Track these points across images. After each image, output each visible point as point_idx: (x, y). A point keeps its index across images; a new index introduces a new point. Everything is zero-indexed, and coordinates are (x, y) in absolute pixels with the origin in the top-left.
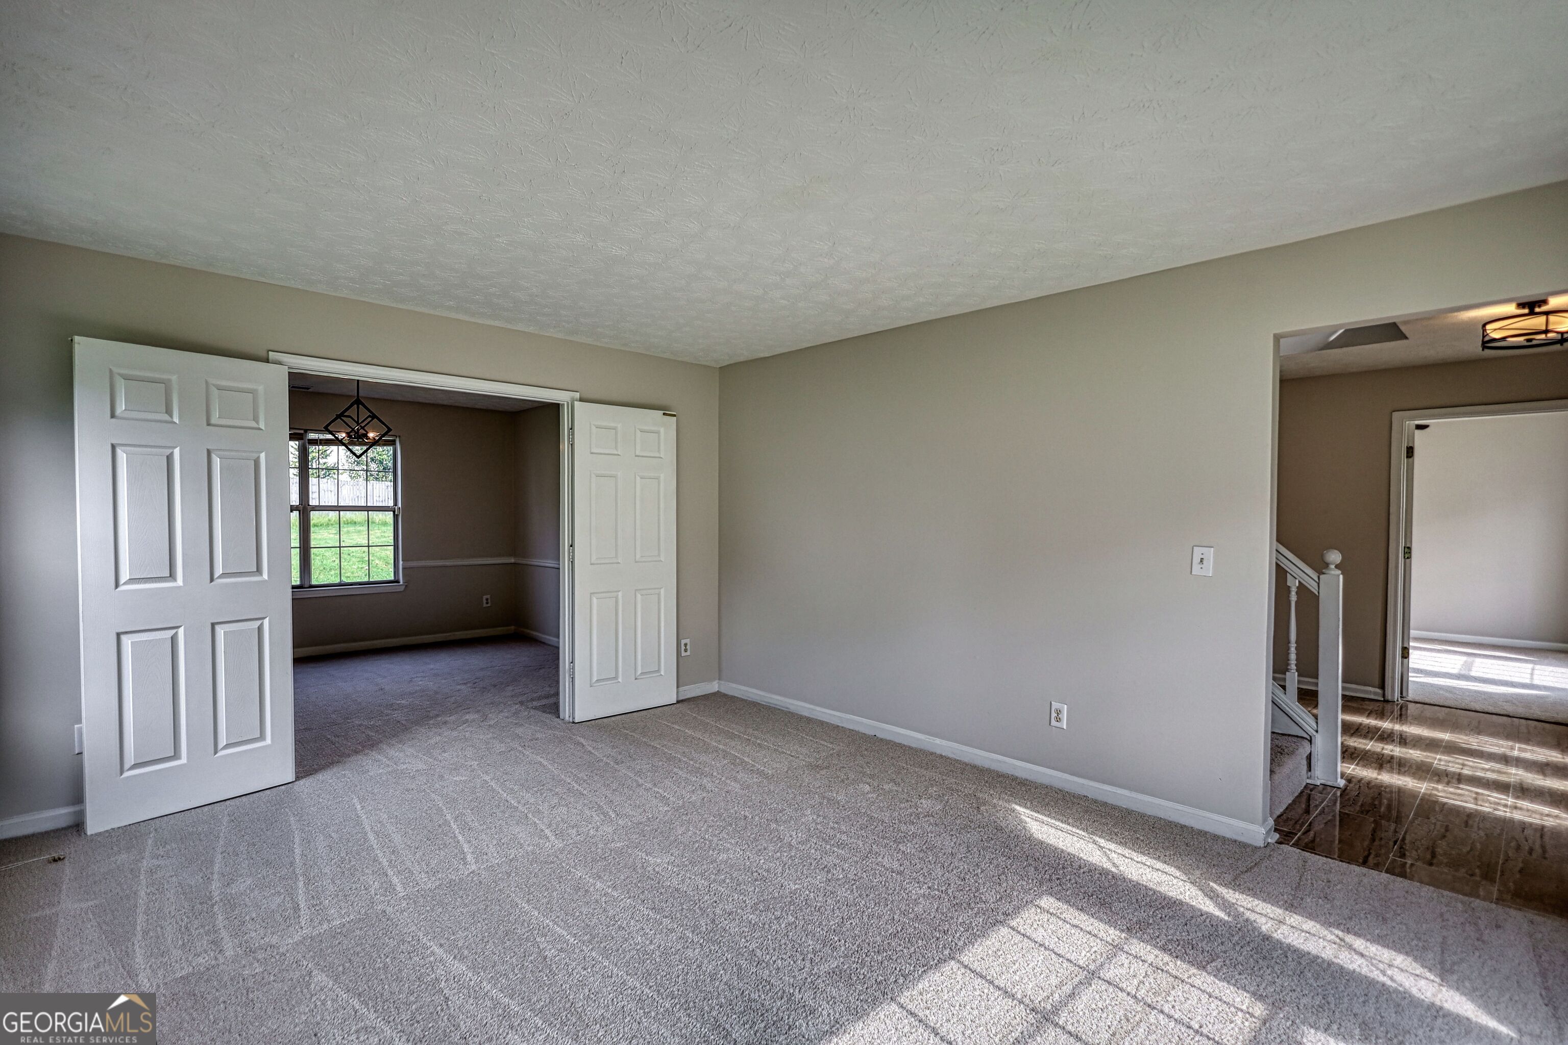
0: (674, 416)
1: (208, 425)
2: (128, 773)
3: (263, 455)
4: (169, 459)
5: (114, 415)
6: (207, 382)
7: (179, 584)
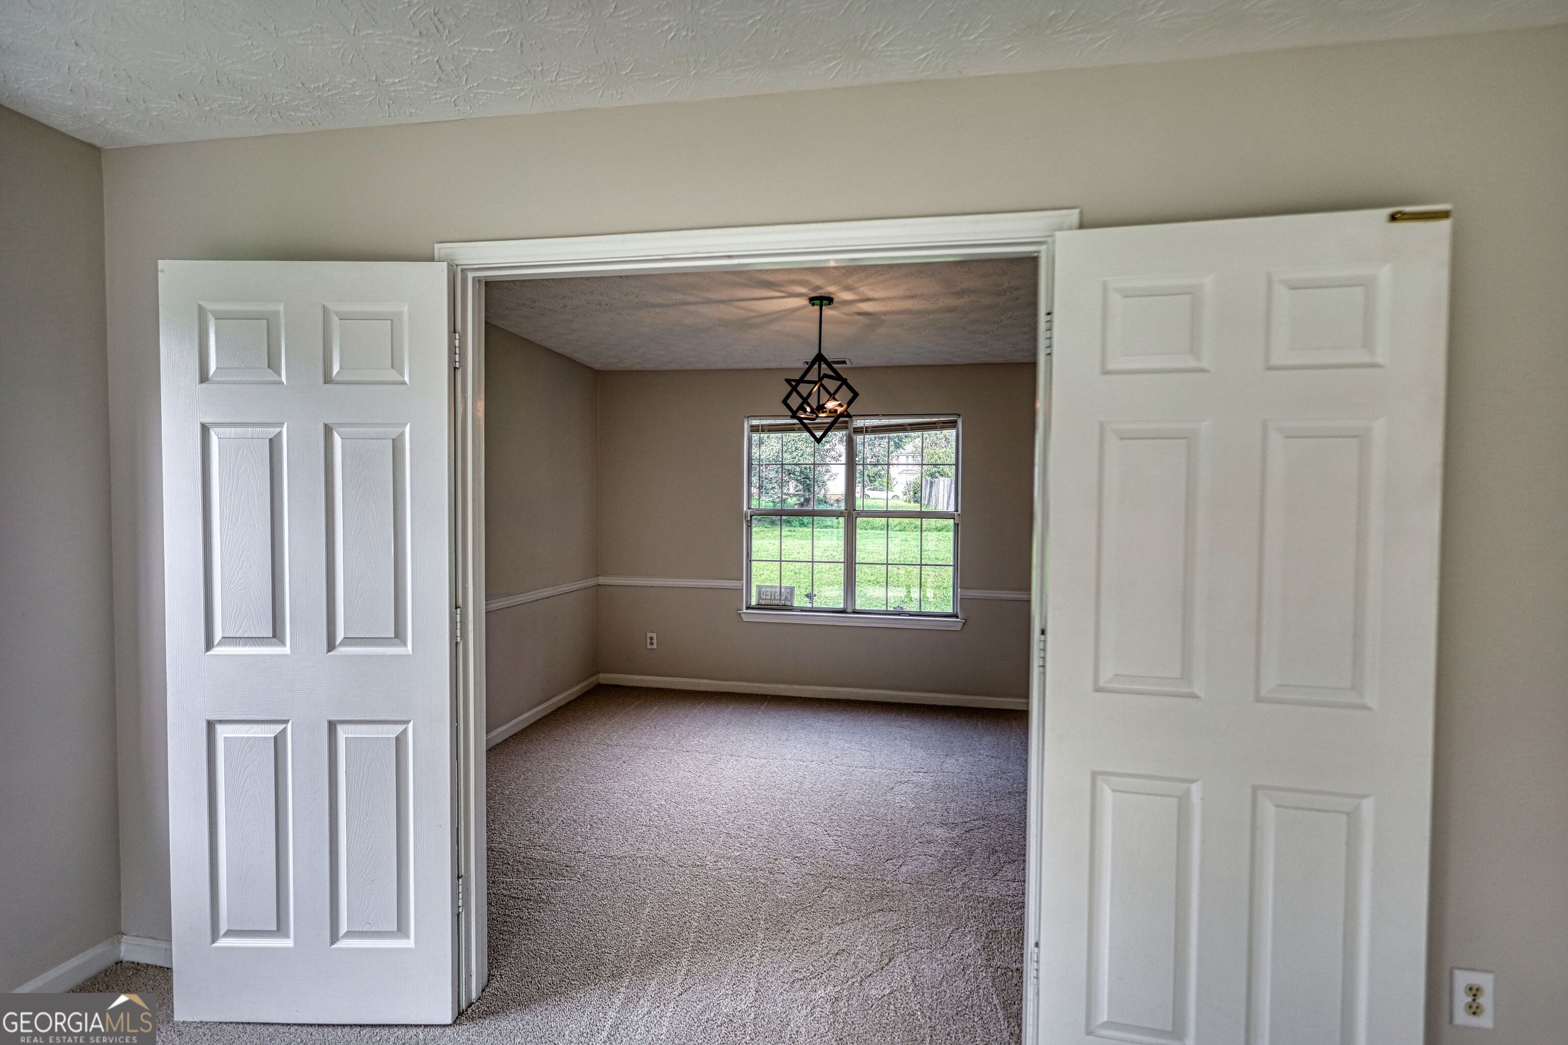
0: (1445, 215)
1: (326, 382)
2: (223, 942)
3: (407, 429)
4: (274, 444)
5: (204, 378)
6: (325, 309)
7: (286, 650)
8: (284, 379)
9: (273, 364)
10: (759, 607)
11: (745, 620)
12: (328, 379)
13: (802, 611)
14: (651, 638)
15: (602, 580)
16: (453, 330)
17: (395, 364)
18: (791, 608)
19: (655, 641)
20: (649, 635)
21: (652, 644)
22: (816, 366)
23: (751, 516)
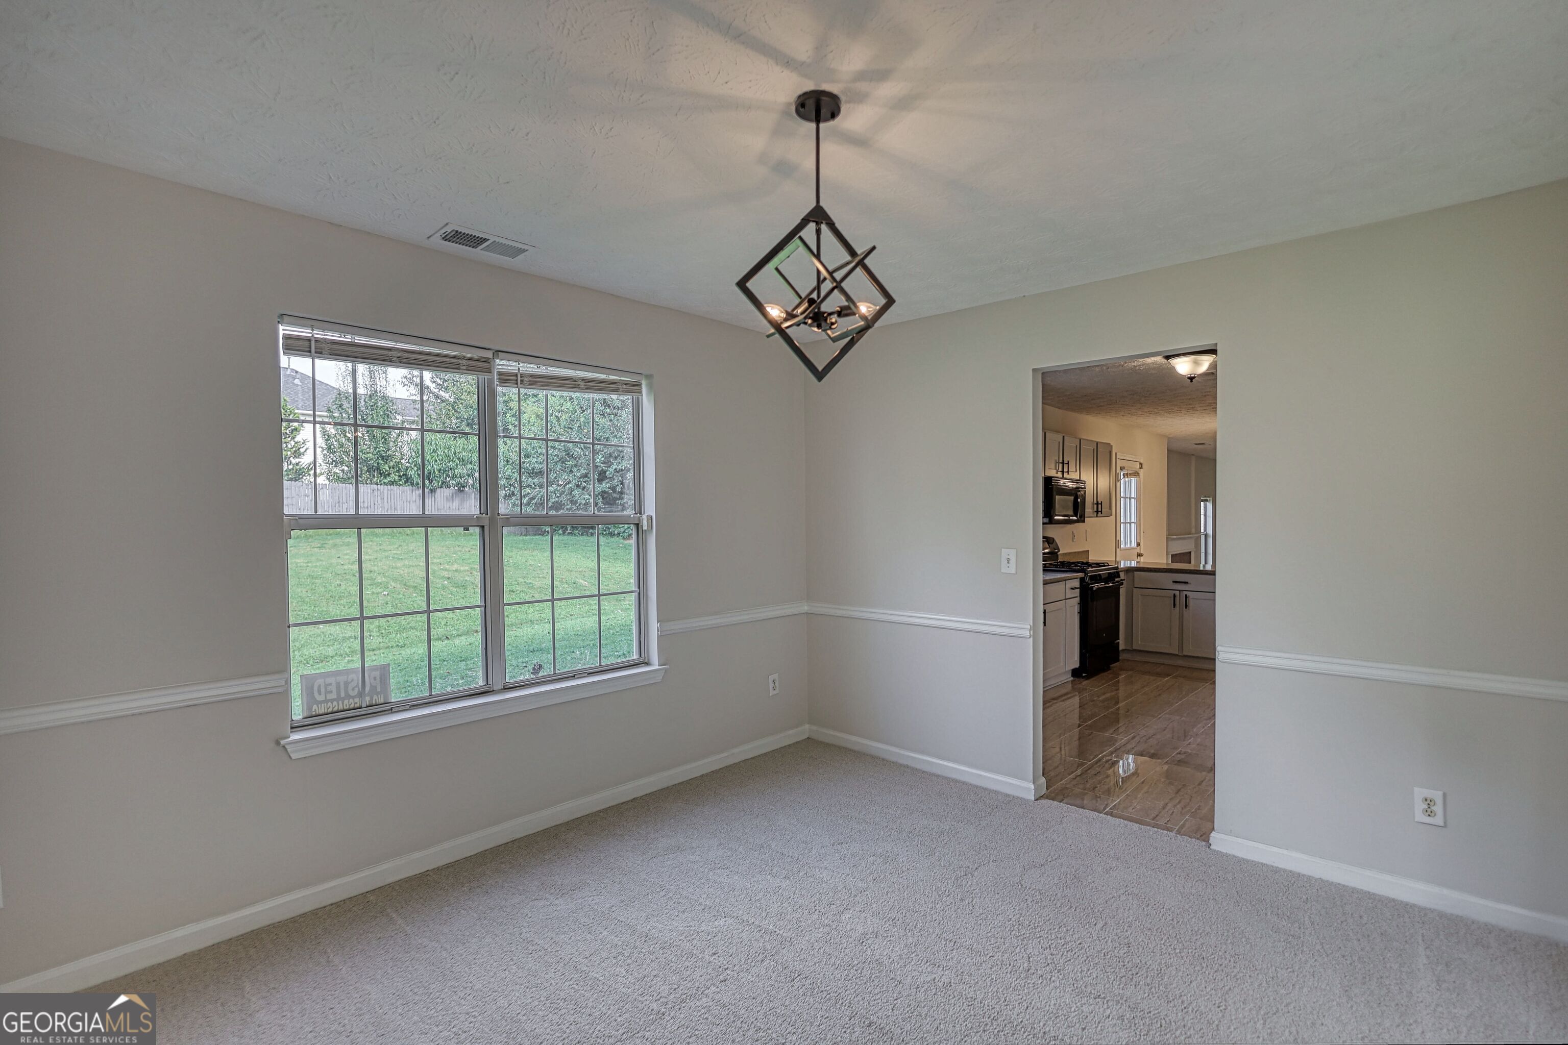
10: (313, 721)
13: (415, 707)
18: (386, 707)
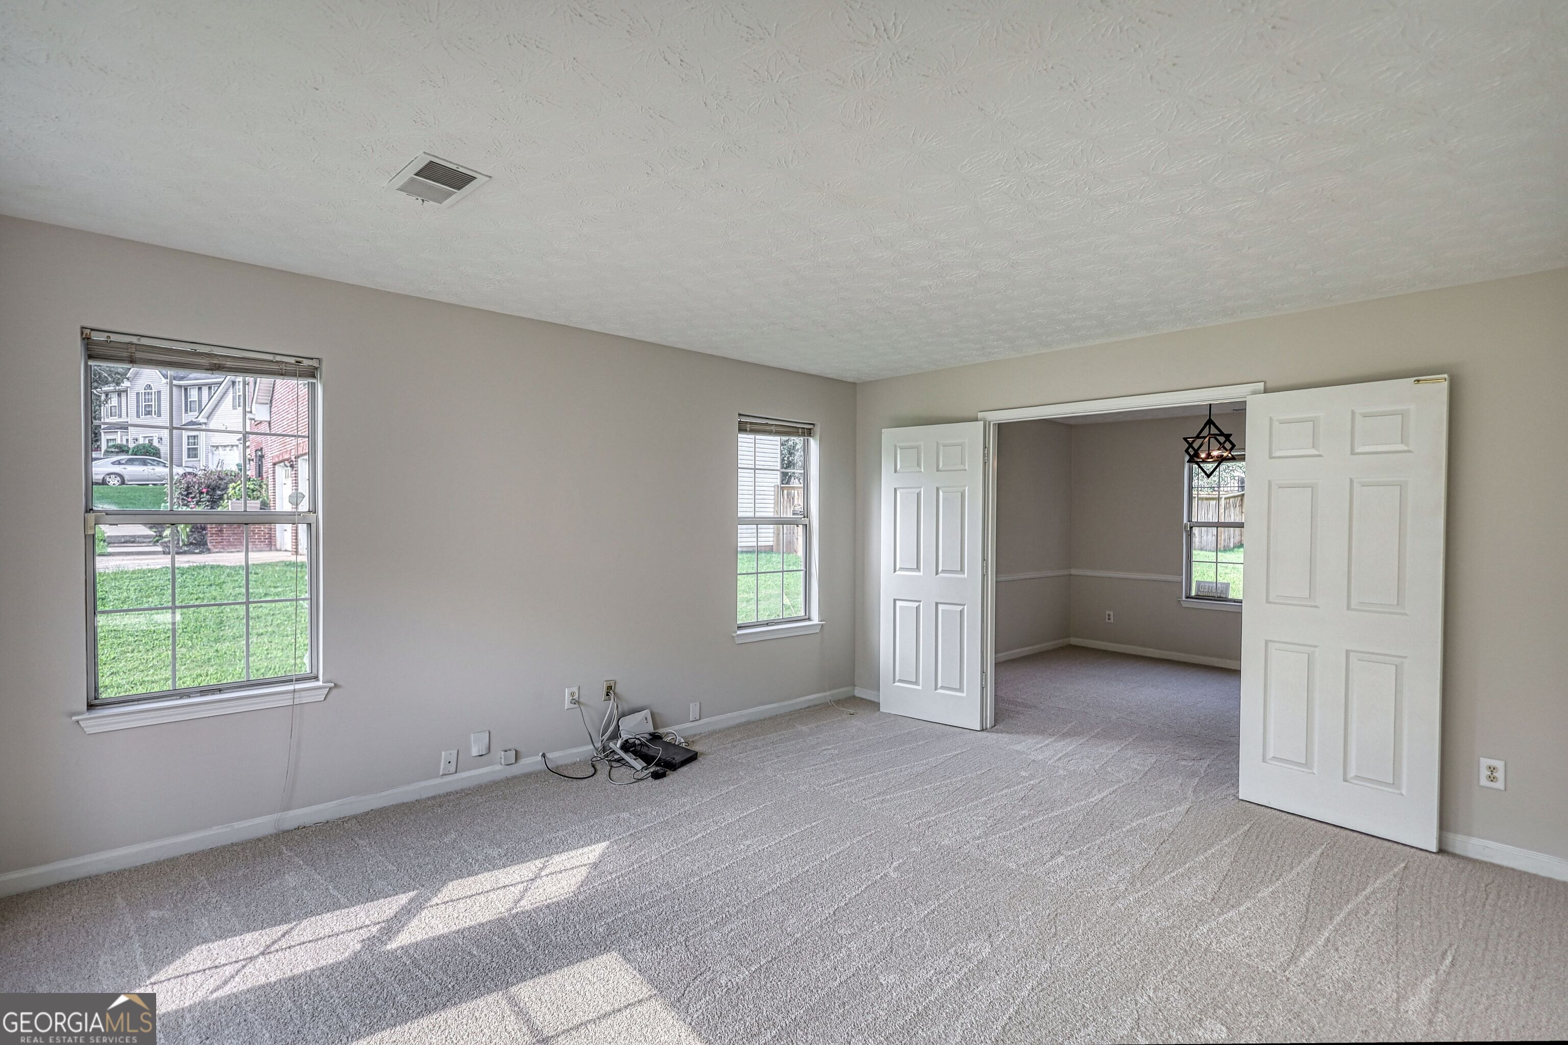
0: (1444, 380)
1: (937, 471)
2: (897, 684)
3: (967, 488)
4: (919, 495)
5: (896, 471)
6: (937, 443)
7: (921, 574)
8: (922, 470)
9: (919, 465)
10: (1197, 597)
11: (1184, 606)
12: (938, 470)
13: (1234, 602)
14: (1109, 615)
15: (1074, 572)
16: (985, 447)
17: (963, 463)
18: (1226, 600)
19: (1112, 617)
20: (1107, 612)
21: (1109, 619)
22: (1208, 426)
23: (1191, 528)
